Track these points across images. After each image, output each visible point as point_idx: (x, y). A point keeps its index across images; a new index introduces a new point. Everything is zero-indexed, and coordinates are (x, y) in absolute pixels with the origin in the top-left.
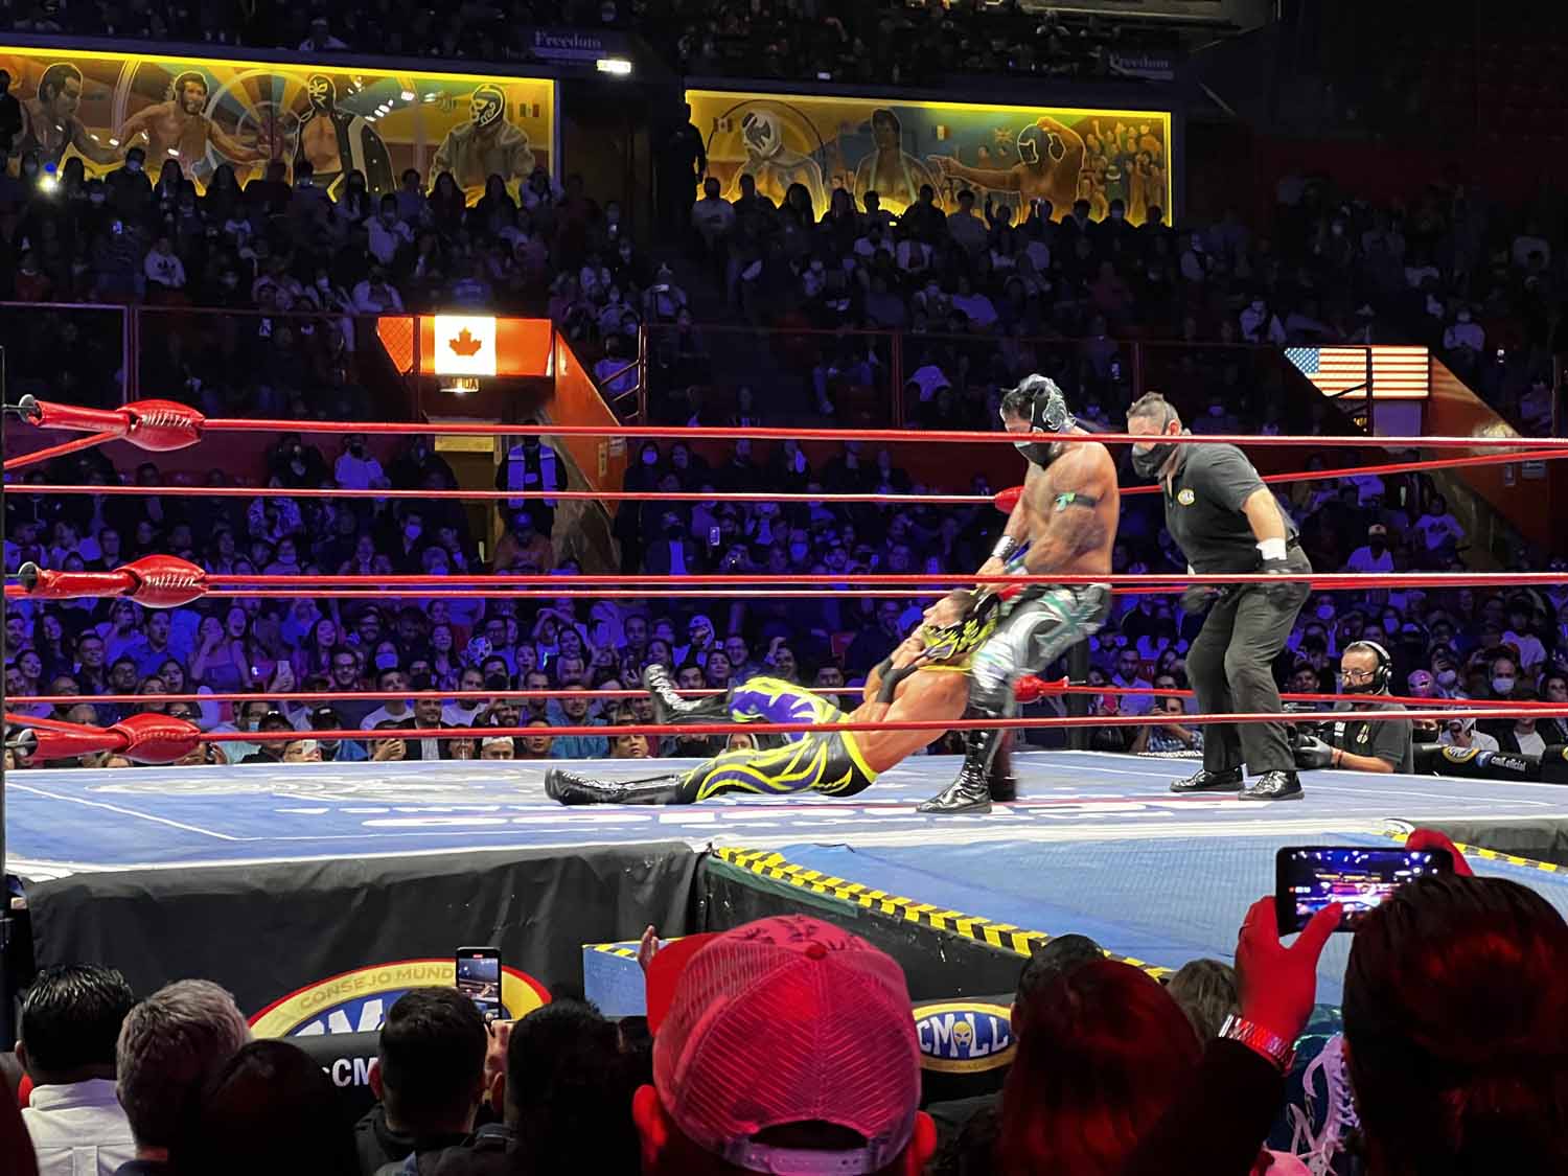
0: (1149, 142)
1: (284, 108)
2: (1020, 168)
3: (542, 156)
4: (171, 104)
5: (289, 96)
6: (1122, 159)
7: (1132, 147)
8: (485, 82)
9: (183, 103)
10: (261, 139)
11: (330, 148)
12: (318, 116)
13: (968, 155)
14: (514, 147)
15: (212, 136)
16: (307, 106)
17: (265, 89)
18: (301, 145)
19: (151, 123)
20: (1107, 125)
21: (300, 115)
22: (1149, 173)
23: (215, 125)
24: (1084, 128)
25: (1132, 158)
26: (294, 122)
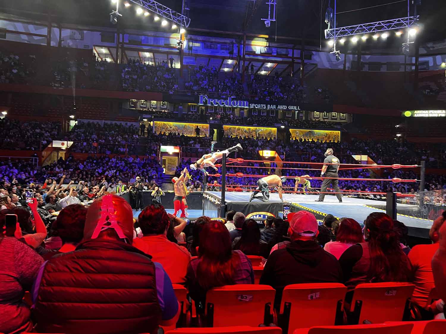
0: (338, 134)
1: (251, 131)
2: (324, 137)
3: (275, 135)
4: (240, 131)
5: (252, 130)
6: (335, 136)
8: (270, 128)
9: (242, 131)
10: (249, 134)
11: (255, 135)
13: (319, 136)
15: (244, 134)
16: (253, 131)
17: (249, 129)
18: (252, 134)
19: (239, 133)
20: (333, 132)
22: (338, 137)
24: (331, 133)
26: (251, 132)
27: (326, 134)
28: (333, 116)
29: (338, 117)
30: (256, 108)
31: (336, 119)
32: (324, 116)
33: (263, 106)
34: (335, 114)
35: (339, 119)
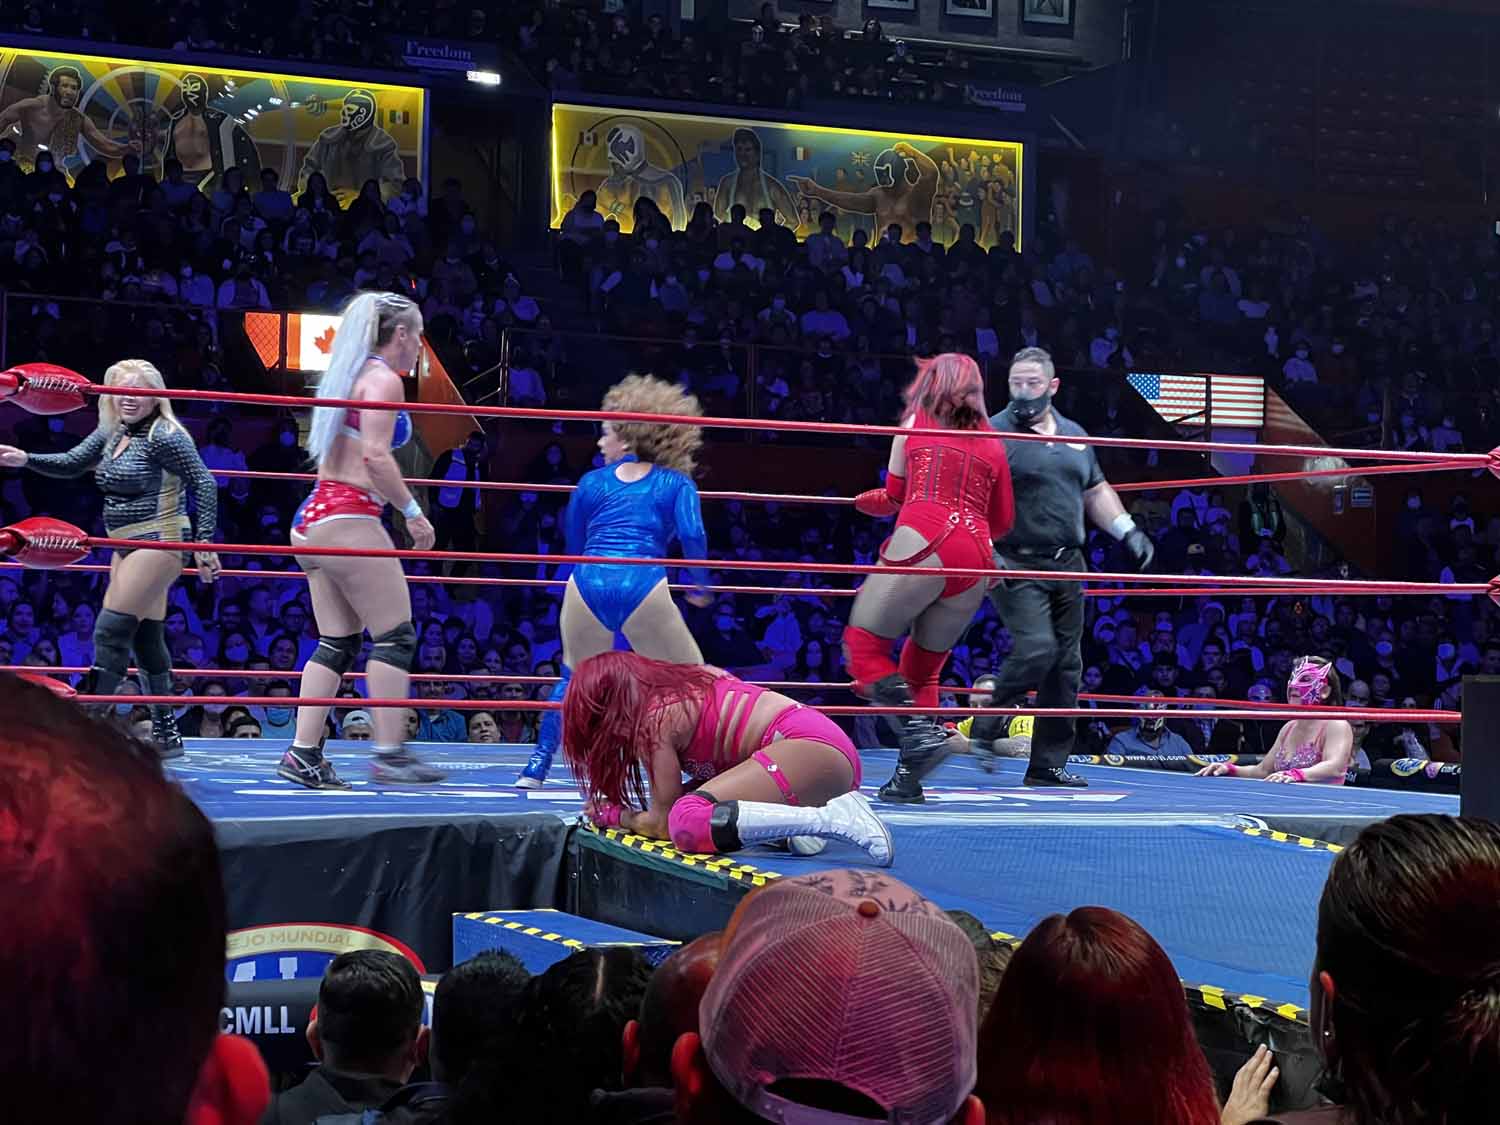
0: (1002, 171)
1: (157, 104)
2: (876, 192)
4: (45, 97)
5: (162, 94)
7: (985, 175)
8: (356, 87)
9: (57, 96)
10: (133, 136)
11: (200, 145)
12: (190, 114)
14: (384, 151)
15: (84, 130)
16: (178, 103)
17: (139, 85)
18: (173, 143)
19: (25, 115)
20: (962, 153)
21: (172, 113)
22: (1001, 202)
23: (88, 120)
25: (984, 185)
31: (986, 26)
35: (1015, 18)
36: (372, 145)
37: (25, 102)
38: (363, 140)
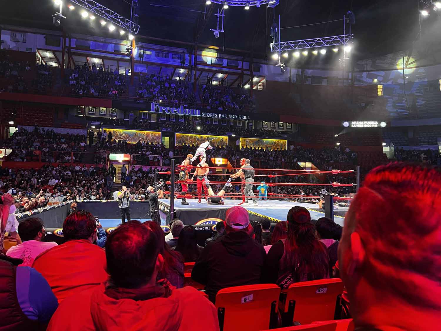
1: (203, 139)
2: (272, 145)
3: (227, 144)
4: (193, 139)
6: (282, 144)
7: (283, 143)
8: (222, 137)
13: (267, 144)
14: (224, 143)
15: (197, 142)
17: (202, 137)
19: (191, 140)
20: (280, 141)
22: (284, 146)
24: (278, 141)
25: (283, 144)
27: (274, 143)
28: (280, 126)
29: (285, 126)
30: (209, 116)
31: (283, 129)
32: (272, 126)
33: (215, 115)
34: (282, 124)
35: (286, 128)
36: (223, 142)
37: (192, 139)
38: (222, 142)
